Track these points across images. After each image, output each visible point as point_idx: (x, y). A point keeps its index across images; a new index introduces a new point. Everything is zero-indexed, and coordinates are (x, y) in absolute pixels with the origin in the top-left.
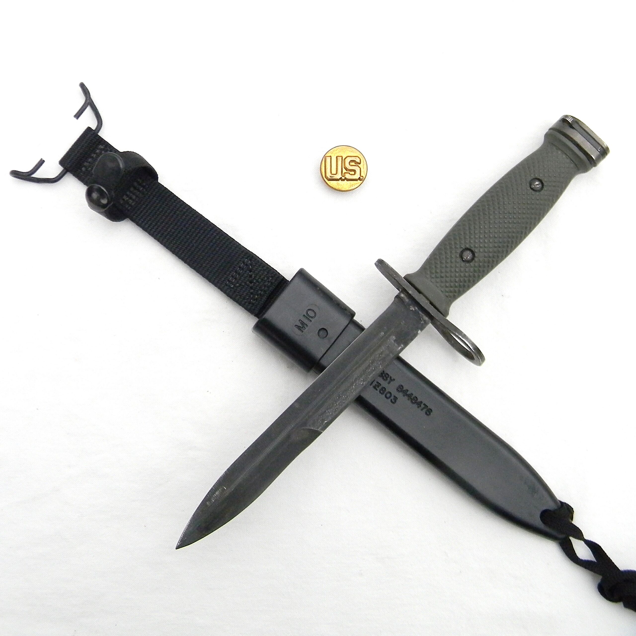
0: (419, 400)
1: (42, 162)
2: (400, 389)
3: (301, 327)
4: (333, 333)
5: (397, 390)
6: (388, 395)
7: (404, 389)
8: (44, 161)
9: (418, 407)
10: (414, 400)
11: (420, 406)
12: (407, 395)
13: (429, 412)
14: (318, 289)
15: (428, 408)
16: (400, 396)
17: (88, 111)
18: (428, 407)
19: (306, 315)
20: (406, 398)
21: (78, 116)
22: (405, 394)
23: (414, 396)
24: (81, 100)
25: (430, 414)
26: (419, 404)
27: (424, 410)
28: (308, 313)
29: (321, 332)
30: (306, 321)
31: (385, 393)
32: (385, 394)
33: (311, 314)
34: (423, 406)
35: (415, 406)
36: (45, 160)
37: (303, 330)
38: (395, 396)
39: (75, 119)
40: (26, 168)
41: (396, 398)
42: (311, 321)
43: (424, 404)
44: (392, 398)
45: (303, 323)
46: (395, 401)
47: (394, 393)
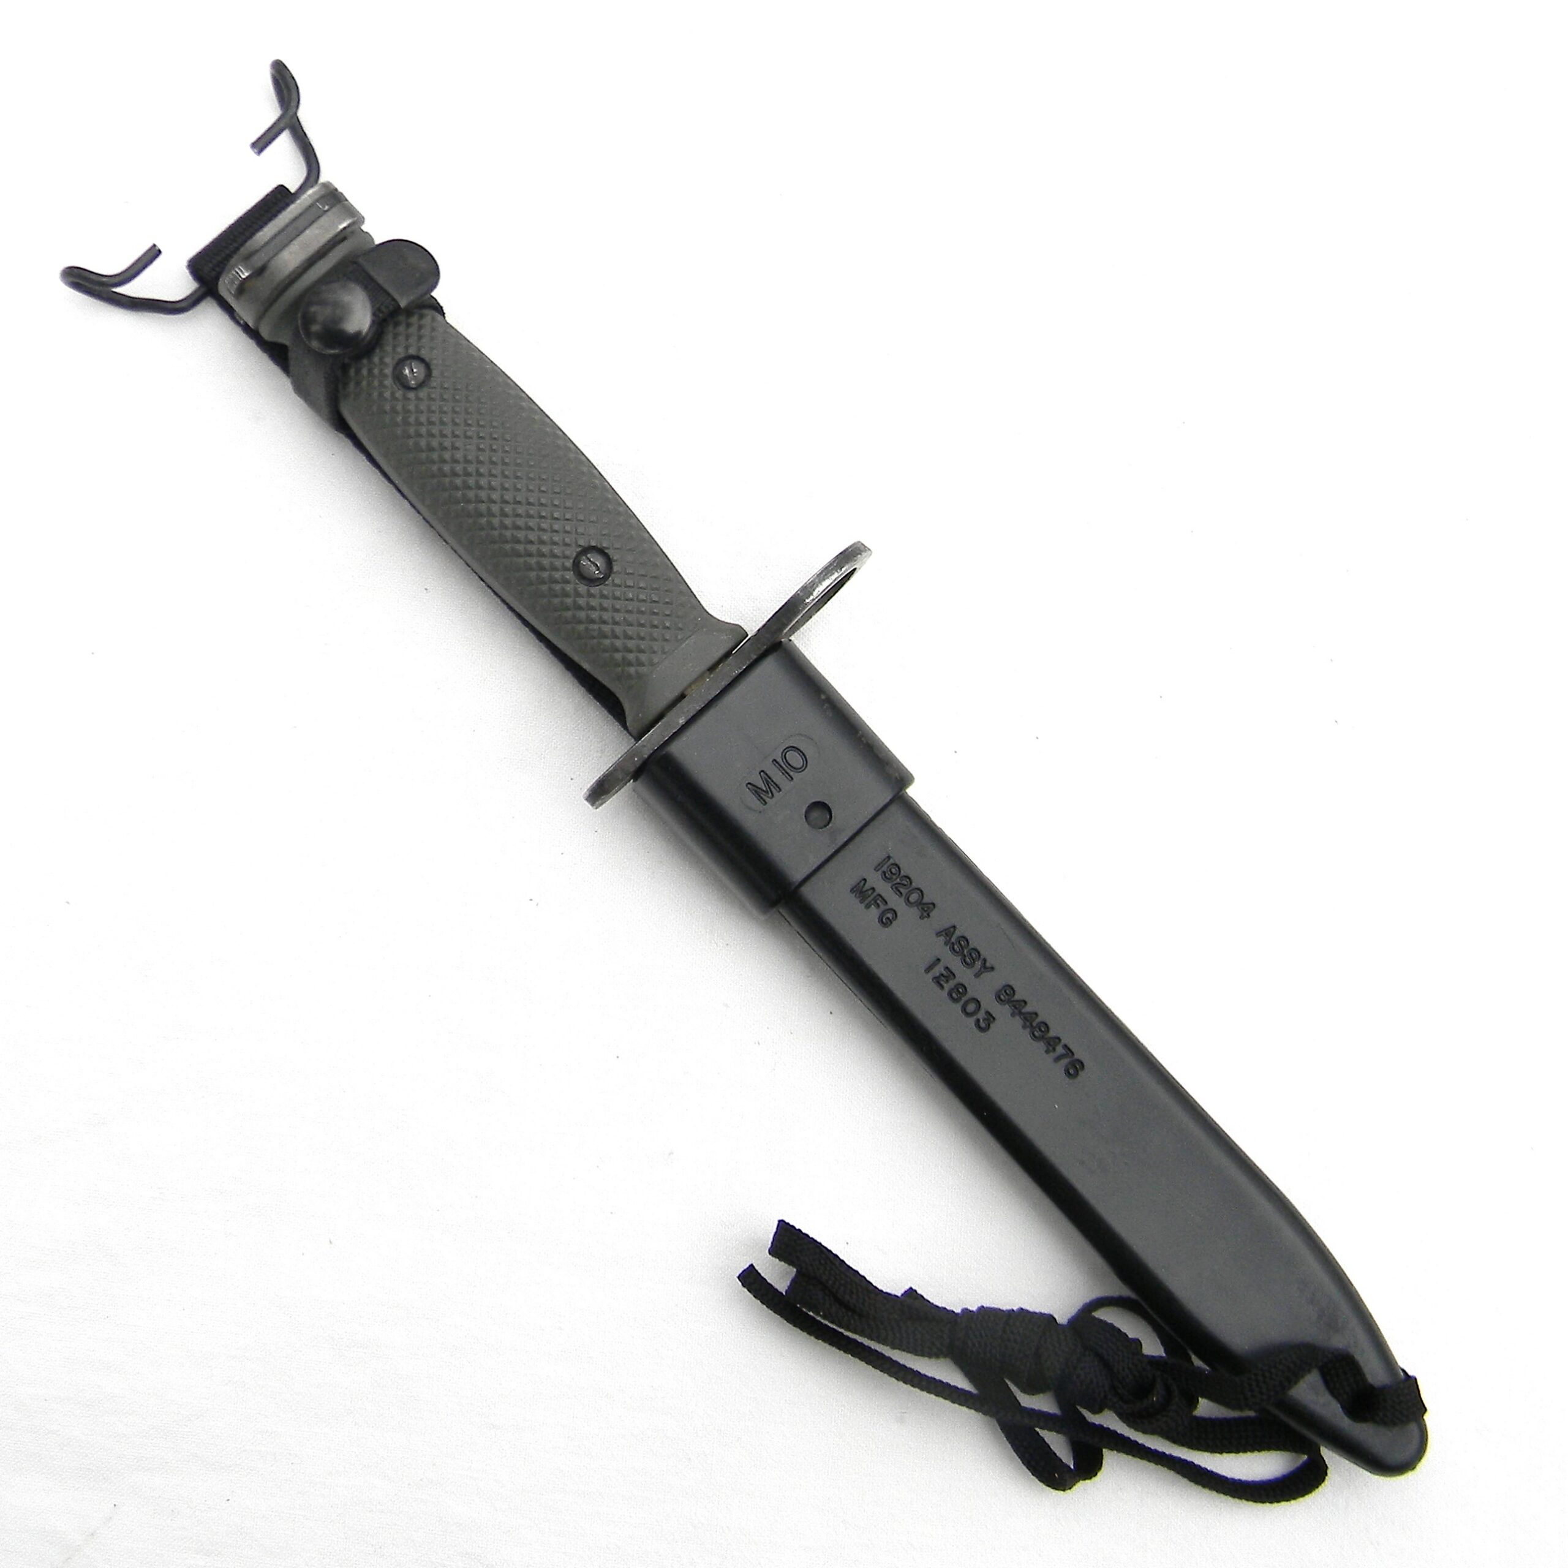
0: (1052, 1034)
1: (154, 253)
2: (1006, 994)
3: (764, 790)
4: (847, 819)
5: (998, 997)
6: (971, 1007)
7: (1016, 997)
8: (160, 252)
9: (1047, 1052)
10: (1038, 1029)
11: (1054, 1049)
12: (1020, 1013)
13: (1075, 1068)
14: (823, 697)
15: (1076, 1057)
16: (1001, 1012)
17: (284, 142)
18: (1073, 1054)
19: (779, 760)
20: (1018, 1021)
21: (261, 144)
22: (1017, 1012)
23: (1039, 1019)
24: (269, 112)
25: (1077, 1074)
26: (1052, 1043)
27: (1065, 1061)
28: (787, 755)
29: (816, 814)
30: (777, 776)
31: (964, 999)
32: (962, 1002)
33: (795, 759)
34: (1060, 1050)
35: (1041, 1046)
36: (162, 250)
37: (767, 800)
38: (988, 1013)
39: (251, 153)
40: (107, 265)
41: (990, 1018)
42: (792, 779)
43: (1066, 1046)
44: (981, 1015)
45: (768, 779)
46: (988, 1027)
47: (989, 1003)
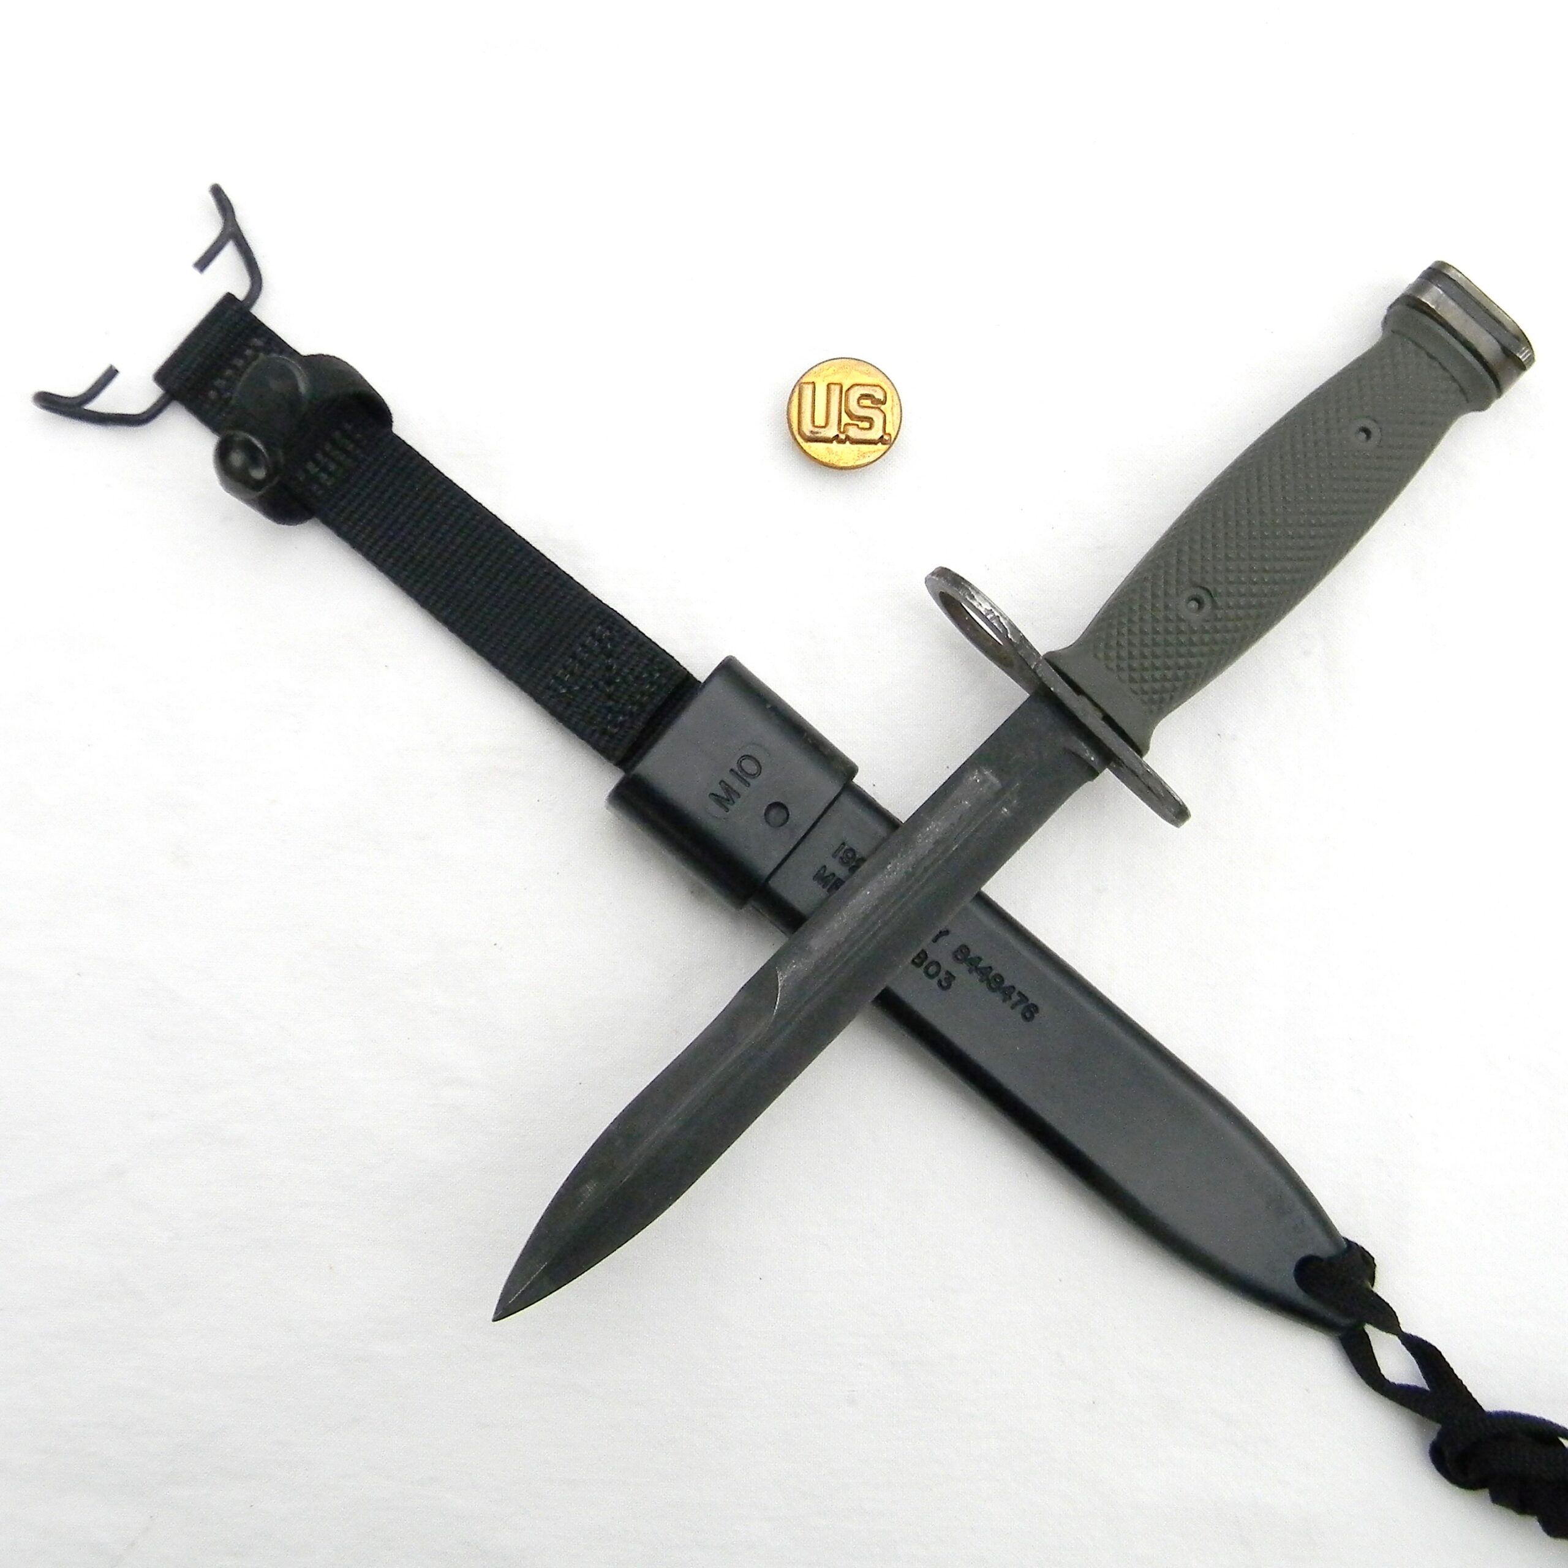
0: (1007, 983)
1: (111, 374)
2: (963, 954)
3: (725, 798)
4: (803, 814)
5: (955, 957)
6: (932, 969)
7: (972, 955)
8: (117, 371)
9: (1004, 1001)
10: (995, 983)
11: (1010, 998)
12: (977, 969)
13: (1030, 1012)
14: (769, 706)
15: (1030, 1002)
16: (960, 971)
17: (230, 253)
18: (1027, 999)
19: (736, 769)
20: (975, 977)
21: (203, 264)
22: (973, 968)
23: (994, 972)
24: (211, 228)
25: (1032, 1017)
26: (1007, 992)
27: (1020, 1008)
28: (743, 764)
29: (773, 813)
30: (736, 785)
31: (925, 964)
32: (924, 966)
33: (750, 767)
34: (1015, 997)
35: (997, 997)
36: (119, 370)
37: (729, 806)
38: (948, 973)
39: (196, 272)
40: (71, 387)
41: (950, 977)
42: (749, 784)
43: (1020, 993)
44: (942, 975)
45: (728, 789)
46: (949, 986)
47: (948, 964)
